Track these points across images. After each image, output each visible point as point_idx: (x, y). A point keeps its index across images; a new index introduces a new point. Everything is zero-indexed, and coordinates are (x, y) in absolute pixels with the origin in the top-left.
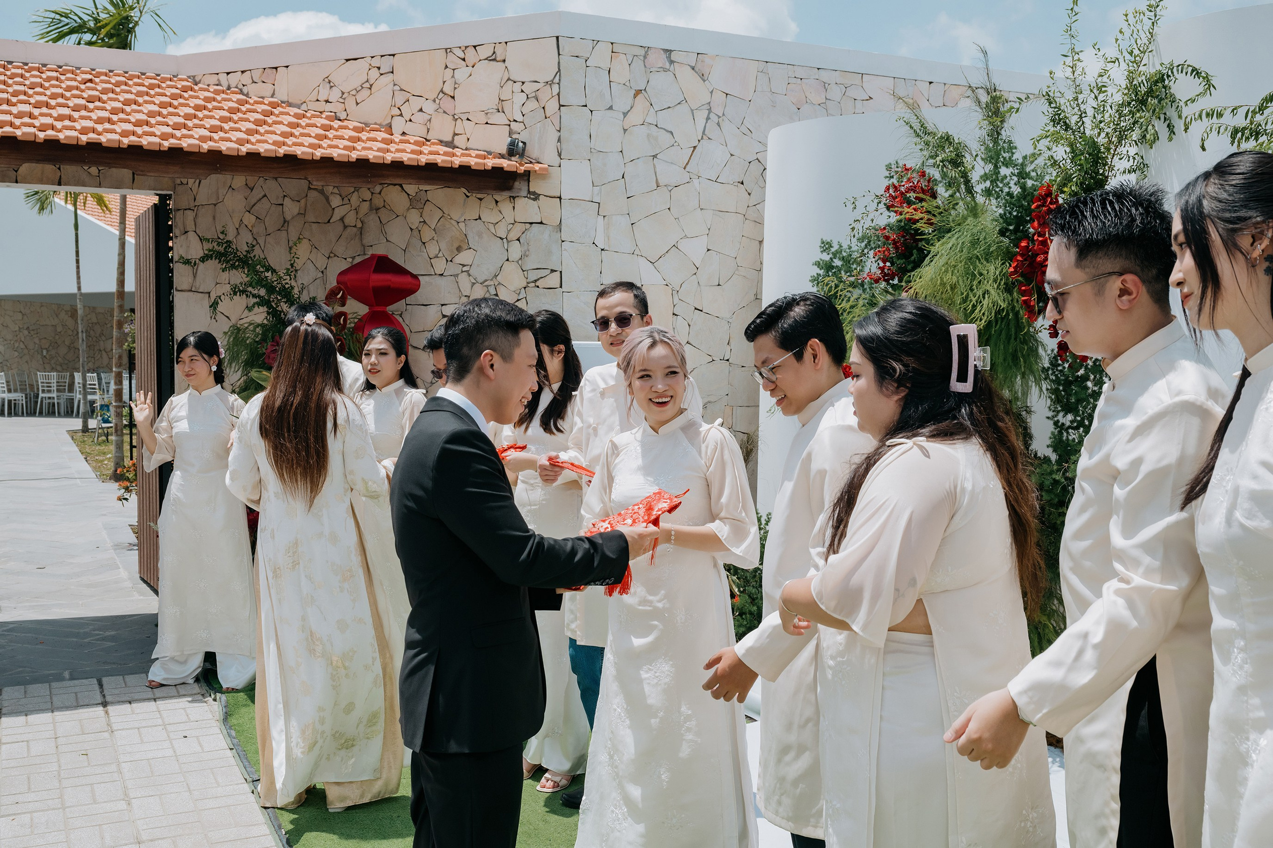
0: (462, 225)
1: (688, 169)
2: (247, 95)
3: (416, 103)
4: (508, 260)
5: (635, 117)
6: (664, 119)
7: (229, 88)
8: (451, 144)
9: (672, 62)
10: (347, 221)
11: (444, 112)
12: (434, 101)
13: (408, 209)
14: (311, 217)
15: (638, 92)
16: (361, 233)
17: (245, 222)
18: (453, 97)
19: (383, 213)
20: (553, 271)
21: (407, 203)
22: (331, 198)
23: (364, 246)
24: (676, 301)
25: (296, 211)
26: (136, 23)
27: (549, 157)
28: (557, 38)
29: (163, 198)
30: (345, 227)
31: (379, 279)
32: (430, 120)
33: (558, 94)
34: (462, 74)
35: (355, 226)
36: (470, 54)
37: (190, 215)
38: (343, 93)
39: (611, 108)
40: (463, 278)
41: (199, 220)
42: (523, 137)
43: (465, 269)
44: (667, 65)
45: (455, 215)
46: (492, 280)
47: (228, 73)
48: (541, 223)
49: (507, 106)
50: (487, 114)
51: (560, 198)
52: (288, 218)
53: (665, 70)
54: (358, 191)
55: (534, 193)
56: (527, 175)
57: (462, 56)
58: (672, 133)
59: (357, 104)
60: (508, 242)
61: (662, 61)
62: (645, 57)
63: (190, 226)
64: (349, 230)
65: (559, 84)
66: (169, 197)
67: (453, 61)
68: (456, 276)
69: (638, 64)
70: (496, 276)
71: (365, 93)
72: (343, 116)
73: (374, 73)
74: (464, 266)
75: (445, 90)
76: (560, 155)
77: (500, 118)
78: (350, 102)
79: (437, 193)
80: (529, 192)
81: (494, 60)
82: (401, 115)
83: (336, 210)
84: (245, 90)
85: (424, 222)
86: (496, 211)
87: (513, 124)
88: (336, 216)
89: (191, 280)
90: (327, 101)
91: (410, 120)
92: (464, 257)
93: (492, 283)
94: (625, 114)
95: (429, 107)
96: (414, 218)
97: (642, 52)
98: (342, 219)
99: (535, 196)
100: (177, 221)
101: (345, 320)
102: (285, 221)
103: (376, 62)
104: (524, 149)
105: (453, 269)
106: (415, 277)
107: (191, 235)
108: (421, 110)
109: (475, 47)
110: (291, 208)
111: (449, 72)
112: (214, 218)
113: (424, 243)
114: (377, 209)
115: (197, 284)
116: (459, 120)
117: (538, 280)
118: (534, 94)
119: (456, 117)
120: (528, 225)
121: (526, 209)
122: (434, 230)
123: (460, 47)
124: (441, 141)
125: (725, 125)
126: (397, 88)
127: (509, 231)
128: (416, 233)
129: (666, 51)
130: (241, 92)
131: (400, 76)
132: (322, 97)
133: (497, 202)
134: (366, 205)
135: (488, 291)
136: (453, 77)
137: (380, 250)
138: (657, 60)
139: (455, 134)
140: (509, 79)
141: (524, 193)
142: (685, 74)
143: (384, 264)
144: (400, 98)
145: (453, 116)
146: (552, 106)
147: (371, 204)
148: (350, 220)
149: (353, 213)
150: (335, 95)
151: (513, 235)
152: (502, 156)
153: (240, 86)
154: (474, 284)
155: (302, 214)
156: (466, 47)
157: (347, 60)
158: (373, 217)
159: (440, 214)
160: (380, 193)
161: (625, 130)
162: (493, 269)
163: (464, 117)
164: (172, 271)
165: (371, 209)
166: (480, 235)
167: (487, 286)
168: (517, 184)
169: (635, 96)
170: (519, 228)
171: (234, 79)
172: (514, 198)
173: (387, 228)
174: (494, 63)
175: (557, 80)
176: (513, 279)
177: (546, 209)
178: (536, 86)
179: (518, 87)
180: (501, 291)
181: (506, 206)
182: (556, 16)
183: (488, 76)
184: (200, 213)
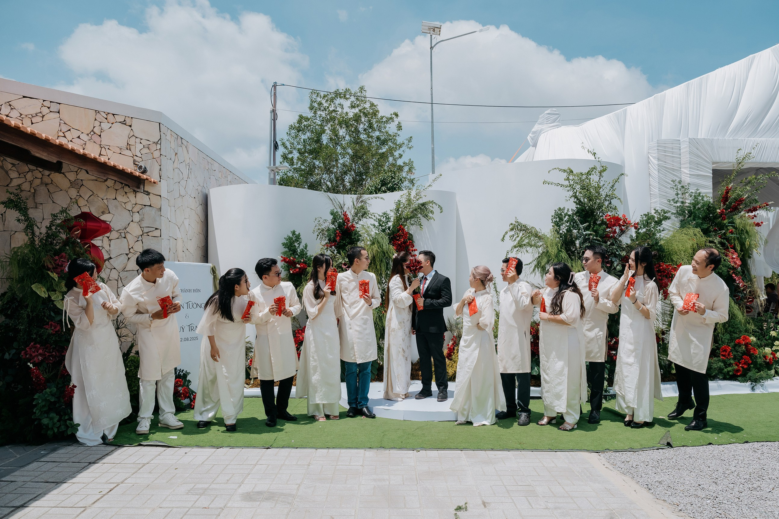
0: (105, 201)
1: (185, 190)
4: (132, 221)
5: (175, 165)
10: (23, 187)
11: (94, 142)
12: (88, 135)
13: (69, 188)
15: (176, 154)
16: (34, 196)
18: (100, 136)
19: (51, 187)
20: (156, 229)
21: (68, 184)
22: (10, 172)
23: (36, 203)
27: (155, 176)
28: (160, 123)
32: (85, 144)
33: (160, 149)
34: (105, 126)
35: (29, 191)
36: (110, 117)
38: (22, 115)
39: (171, 159)
42: (140, 164)
44: (181, 144)
45: (101, 195)
46: (123, 230)
49: (132, 148)
50: (121, 149)
51: (160, 196)
53: (181, 146)
54: (32, 172)
55: (147, 192)
56: (145, 183)
57: (106, 117)
58: (182, 174)
59: (32, 124)
60: (133, 213)
65: (160, 144)
67: (100, 118)
69: (176, 141)
70: (125, 228)
71: (39, 119)
73: (46, 110)
75: (95, 130)
76: (160, 176)
77: (130, 153)
78: (27, 122)
79: (89, 183)
80: (144, 191)
81: (125, 124)
82: (65, 137)
83: (14, 180)
85: (80, 196)
86: (126, 196)
87: (135, 157)
88: (14, 183)
90: (8, 116)
91: (71, 141)
92: (107, 217)
93: (123, 231)
95: (84, 137)
96: (73, 193)
97: (177, 137)
98: (19, 186)
99: (148, 193)
103: (47, 104)
108: (79, 137)
109: (113, 115)
111: (97, 124)
113: (79, 207)
116: (103, 149)
117: (148, 232)
118: (147, 146)
119: (102, 146)
120: (143, 206)
121: (141, 198)
122: (87, 201)
123: (104, 112)
126: (61, 121)
127: (133, 208)
128: (74, 200)
129: (181, 138)
131: (64, 116)
133: (126, 193)
134: (38, 182)
135: (121, 235)
136: (100, 125)
138: (180, 141)
139: (100, 154)
140: (133, 135)
141: (142, 192)
142: (184, 149)
144: (64, 128)
145: (100, 145)
146: (156, 154)
147: (42, 180)
148: (26, 187)
149: (28, 183)
150: (16, 114)
151: (136, 209)
154: (112, 231)
156: (108, 113)
157: (24, 97)
158: (43, 188)
159: (91, 193)
160: (49, 176)
161: (174, 169)
162: (124, 225)
163: (107, 147)
165: (42, 183)
166: (116, 207)
167: (120, 233)
168: (140, 184)
170: (138, 207)
172: (136, 192)
173: (54, 195)
174: (125, 125)
175: (159, 142)
176: (135, 230)
177: (154, 200)
178: (149, 143)
179: (138, 140)
180: (128, 236)
181: (131, 196)
182: (159, 114)
183: (121, 131)
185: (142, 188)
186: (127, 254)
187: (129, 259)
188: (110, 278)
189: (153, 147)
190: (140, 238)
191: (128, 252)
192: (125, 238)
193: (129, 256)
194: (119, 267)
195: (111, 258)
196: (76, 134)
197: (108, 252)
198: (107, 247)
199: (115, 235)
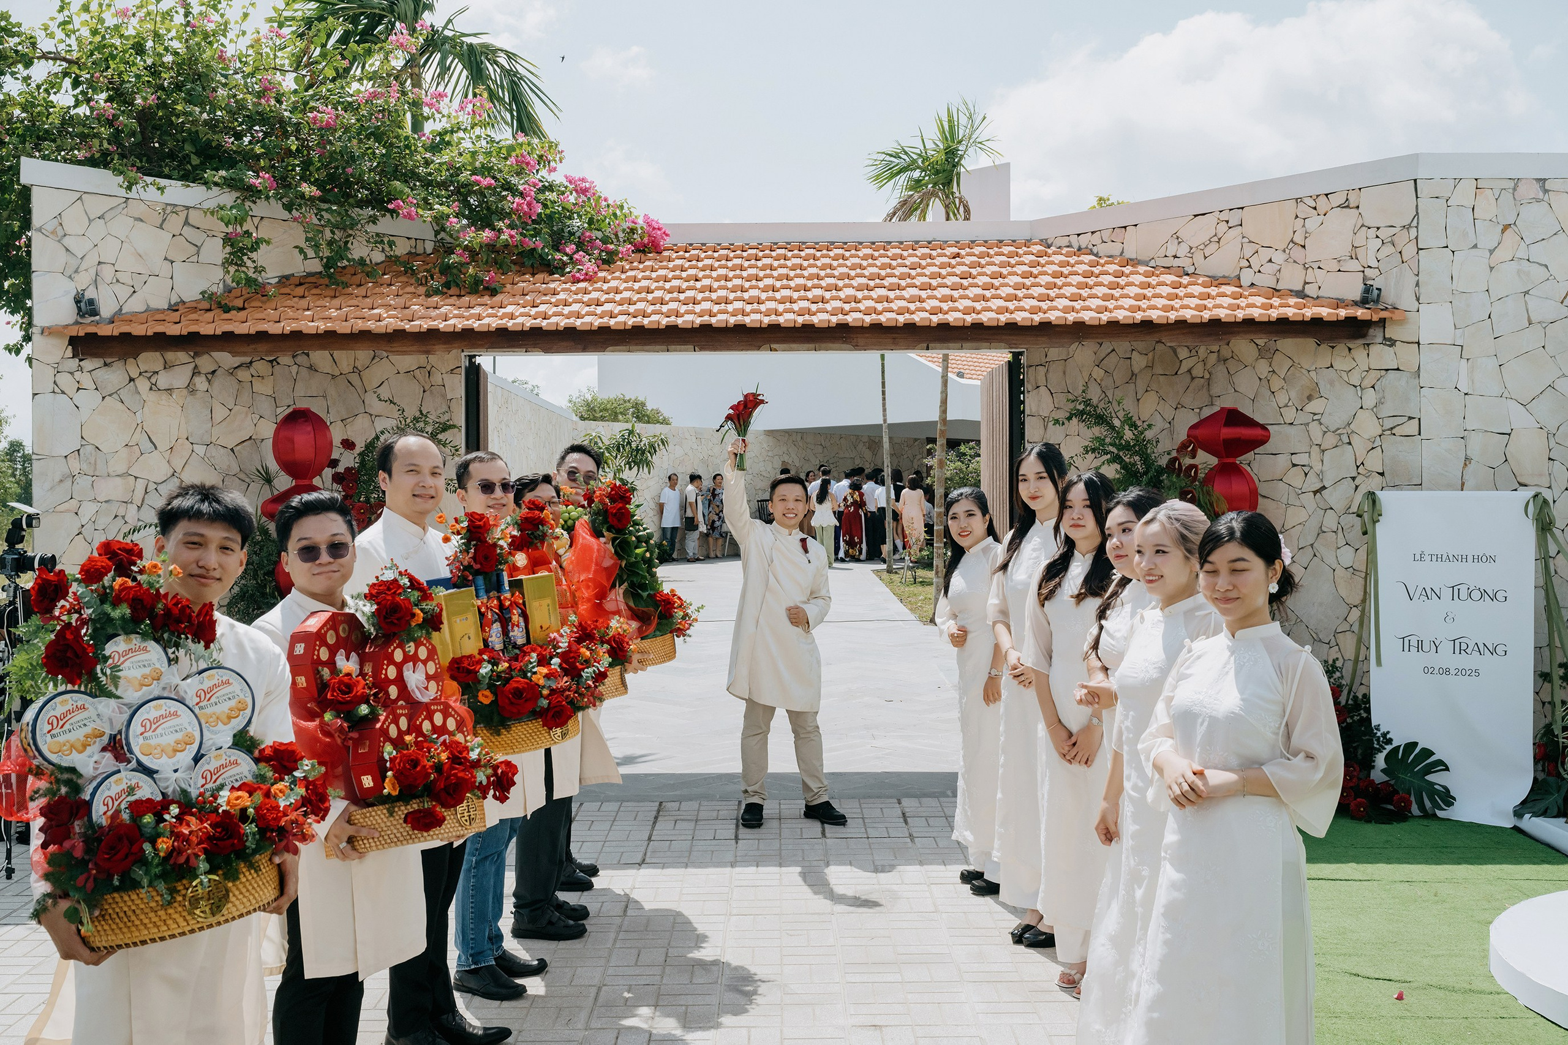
0: (1313, 374)
1: (1565, 303)
2: (1096, 255)
3: (1265, 254)
4: (1361, 408)
5: (1502, 254)
6: (1538, 253)
7: (1079, 249)
8: (1301, 294)
9: (1546, 191)
10: (1195, 373)
11: (1295, 262)
12: (1284, 251)
13: (1257, 359)
14: (1158, 370)
15: (1506, 227)
16: (1209, 384)
17: (1094, 375)
18: (1304, 247)
19: (1231, 364)
20: (1410, 418)
21: (1255, 353)
23: (1211, 396)
24: (1552, 444)
25: (1144, 364)
26: (962, 157)
27: (1406, 301)
28: (1415, 180)
29: (1016, 356)
30: (1193, 378)
31: (1227, 432)
32: (1280, 271)
33: (1417, 238)
34: (1313, 223)
35: (1203, 377)
36: (1322, 203)
37: (1042, 370)
38: (1191, 248)
39: (1475, 246)
40: (1314, 426)
41: (1050, 375)
42: (1376, 284)
43: (1316, 417)
44: (1541, 195)
45: (1306, 364)
46: (1345, 428)
47: (1079, 235)
48: (1398, 369)
49: (1361, 253)
50: (1339, 261)
51: (1418, 343)
52: (1136, 371)
53: (1538, 201)
54: (1206, 345)
55: (1390, 339)
56: (1382, 322)
57: (1313, 205)
58: (1546, 266)
59: (1205, 258)
60: (1362, 389)
61: (1535, 191)
62: (1515, 189)
63: (1042, 381)
64: (1196, 381)
65: (1417, 227)
66: (1021, 353)
67: (1303, 210)
68: (1308, 424)
69: (1507, 196)
70: (1349, 424)
71: (1214, 246)
72: (1191, 270)
73: (1223, 227)
74: (1315, 414)
75: (1296, 239)
76: (1418, 299)
77: (1354, 265)
78: (1198, 257)
79: (1287, 344)
80: (1385, 338)
81: (1348, 207)
82: (1250, 266)
83: (1184, 362)
84: (1095, 250)
85: (1273, 371)
86: (1349, 359)
87: (1367, 271)
88: (1184, 367)
89: (1042, 431)
90: (1175, 257)
91: (1259, 272)
92: (1315, 406)
93: (1345, 431)
94: (1491, 252)
95: (1279, 258)
96: (1263, 367)
97: (1512, 184)
98: (1189, 371)
99: (1392, 343)
100: (1030, 377)
101: (1196, 473)
102: (1133, 374)
103: (1224, 216)
104: (1379, 296)
105: (1303, 418)
106: (1263, 427)
107: (1043, 389)
108: (1270, 261)
109: (1327, 195)
110: (1139, 362)
111: (1300, 221)
112: (1064, 373)
113: (1273, 393)
114: (1225, 360)
116: (1310, 269)
117: (1394, 427)
118: (1389, 239)
119: (1307, 266)
120: (1383, 372)
121: (1381, 355)
122: (1284, 379)
123: (1311, 197)
124: (1291, 291)
126: (1246, 240)
127: (1363, 379)
128: (1264, 382)
129: (1538, 180)
130: (1091, 253)
131: (1249, 229)
132: (1170, 253)
133: (1350, 349)
134: (1214, 357)
135: (1341, 439)
136: (1304, 226)
137: (1228, 402)
138: (1529, 191)
139: (1306, 283)
140: (1363, 225)
141: (1380, 339)
142: (1560, 202)
143: (1233, 417)
144: (1249, 250)
145: (1304, 265)
146: (1409, 251)
148: (1198, 371)
149: (1201, 364)
150: (1183, 251)
151: (1367, 383)
152: (1356, 303)
153: (1090, 246)
154: (1325, 432)
155: (1150, 367)
156: (1318, 196)
157: (1195, 216)
158: (1220, 370)
159: (1290, 363)
160: (1228, 346)
161: (1492, 268)
162: (1345, 417)
163: (1315, 266)
164: (1023, 423)
165: (1219, 361)
166: (1332, 383)
167: (1340, 435)
168: (1371, 331)
169: (1503, 231)
170: (1374, 375)
171: (1084, 241)
172: (1368, 345)
173: (1235, 378)
174: (1347, 210)
175: (1415, 223)
176: (1367, 427)
177: (1403, 355)
178: (1393, 231)
179: (1372, 233)
180: (1355, 440)
181: (1360, 354)
182: (1414, 159)
183: (1341, 224)
184: (1051, 370)
185: (1376, 334)
186: (1354, 479)
187: (1357, 487)
188: (1324, 529)
190: (1377, 443)
191: (1354, 474)
192: (1350, 443)
193: (1357, 482)
194: (1339, 506)
195: (1324, 488)
197: (1320, 476)
198: (1317, 467)
199: (1330, 440)
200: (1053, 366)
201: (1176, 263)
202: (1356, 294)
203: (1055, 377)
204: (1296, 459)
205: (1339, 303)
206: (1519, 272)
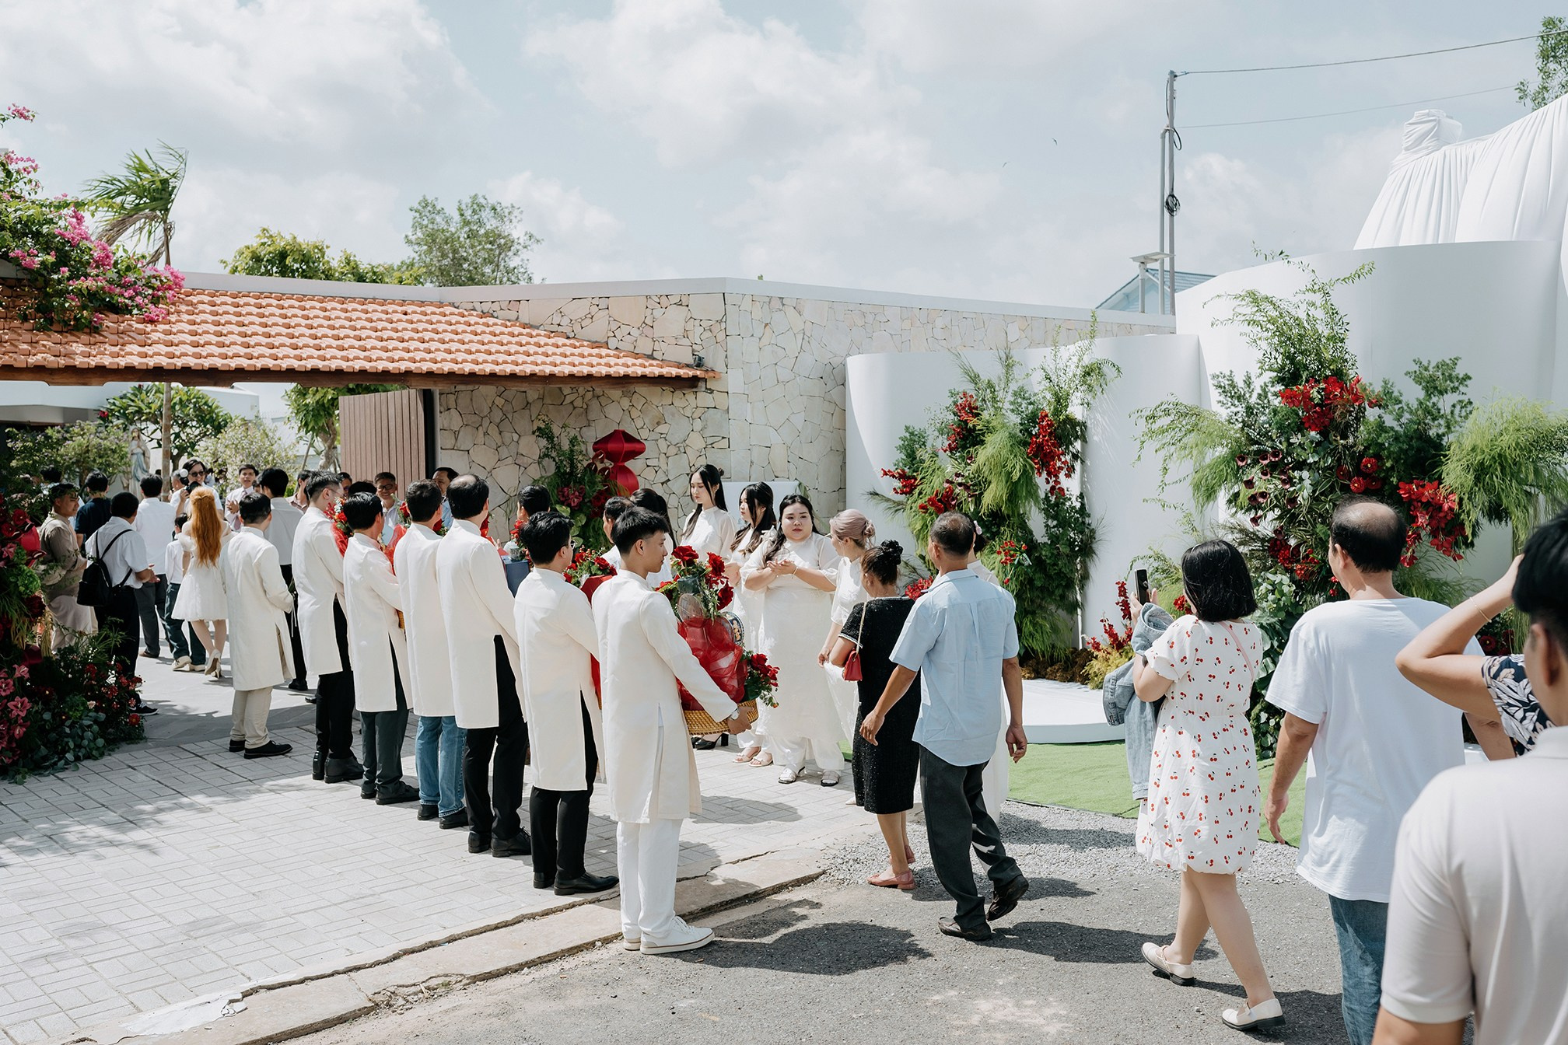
0: (660, 408)
1: (793, 370)
2: (498, 319)
4: (693, 431)
5: (765, 341)
6: (780, 341)
7: (482, 313)
8: (652, 357)
9: (783, 305)
10: (575, 404)
11: (646, 336)
12: (639, 329)
13: (621, 398)
14: (548, 401)
15: (766, 325)
16: (586, 412)
17: (496, 403)
18: (652, 327)
19: (603, 400)
20: (723, 438)
21: (620, 394)
23: (588, 421)
24: (790, 453)
25: (536, 397)
27: (719, 367)
28: (723, 294)
30: (575, 408)
31: (620, 446)
32: (636, 341)
33: (725, 329)
34: (658, 312)
35: (582, 407)
36: (664, 300)
37: (452, 398)
38: (571, 321)
39: (752, 336)
40: (662, 442)
41: (459, 401)
42: (700, 354)
43: (663, 436)
44: (781, 307)
45: (656, 402)
46: (682, 443)
47: (480, 303)
48: (715, 408)
49: (690, 335)
50: (676, 339)
51: (727, 393)
52: (530, 401)
53: (781, 310)
55: (710, 389)
56: (705, 378)
57: (658, 301)
58: (785, 349)
59: (581, 328)
60: (693, 419)
61: (779, 304)
62: (769, 303)
63: (452, 404)
64: (577, 409)
65: (725, 322)
67: (651, 304)
68: (658, 440)
69: (766, 306)
70: (685, 441)
71: (588, 321)
72: (572, 336)
73: (597, 309)
74: (662, 434)
75: (646, 322)
76: (727, 366)
77: (686, 342)
78: (576, 327)
79: (642, 389)
80: (707, 389)
81: (681, 305)
82: (614, 336)
83: (567, 397)
84: (495, 314)
85: (633, 406)
86: (684, 399)
87: (694, 346)
88: (568, 399)
89: (453, 441)
90: (559, 325)
91: (621, 340)
92: (662, 428)
93: (682, 445)
94: (760, 339)
95: (635, 332)
96: (626, 403)
97: (768, 299)
98: (572, 403)
99: (711, 391)
102: (528, 403)
103: (595, 301)
104: (703, 361)
105: (653, 436)
107: (453, 411)
108: (629, 334)
109: (667, 296)
110: (533, 395)
111: (649, 311)
112: (471, 400)
113: (633, 419)
114: (598, 397)
115: (458, 444)
116: (656, 343)
117: (714, 443)
118: (708, 328)
119: (654, 340)
120: (706, 409)
121: (703, 398)
122: (640, 411)
123: (656, 296)
124: (645, 354)
125: (813, 342)
126: (611, 319)
127: (693, 413)
128: (626, 412)
129: (780, 298)
130: (493, 316)
131: (613, 311)
132: (556, 322)
133: (684, 395)
134: (589, 395)
135: (680, 450)
136: (652, 314)
137: (615, 427)
138: (776, 304)
139: (654, 351)
140: (691, 318)
141: (704, 390)
142: (790, 311)
144: (614, 326)
145: (652, 339)
146: (721, 336)
147: (593, 393)
148: (578, 403)
149: (580, 399)
150: (565, 321)
151: (696, 415)
152: (691, 368)
154: (670, 445)
155: (541, 398)
156: (661, 296)
157: (574, 299)
158: (595, 401)
159: (645, 401)
161: (760, 349)
162: (683, 437)
163: (660, 340)
165: (594, 396)
166: (673, 415)
167: (679, 447)
168: (700, 384)
169: (765, 328)
170: (700, 411)
171: (486, 307)
172: (696, 392)
173: (605, 409)
174: (680, 307)
175: (724, 320)
177: (718, 399)
178: (710, 323)
179: (697, 323)
180: (688, 450)
181: (690, 397)
182: (723, 280)
183: (676, 315)
184: (460, 397)
185: (702, 384)
189: (717, 328)
190: (703, 452)
192: (684, 453)
195: (669, 480)
196: (625, 330)
197: (666, 473)
198: (664, 467)
199: (672, 450)
200: (461, 395)
201: (560, 329)
202: (690, 360)
203: (464, 400)
204: (649, 462)
205: (679, 366)
206: (773, 351)
